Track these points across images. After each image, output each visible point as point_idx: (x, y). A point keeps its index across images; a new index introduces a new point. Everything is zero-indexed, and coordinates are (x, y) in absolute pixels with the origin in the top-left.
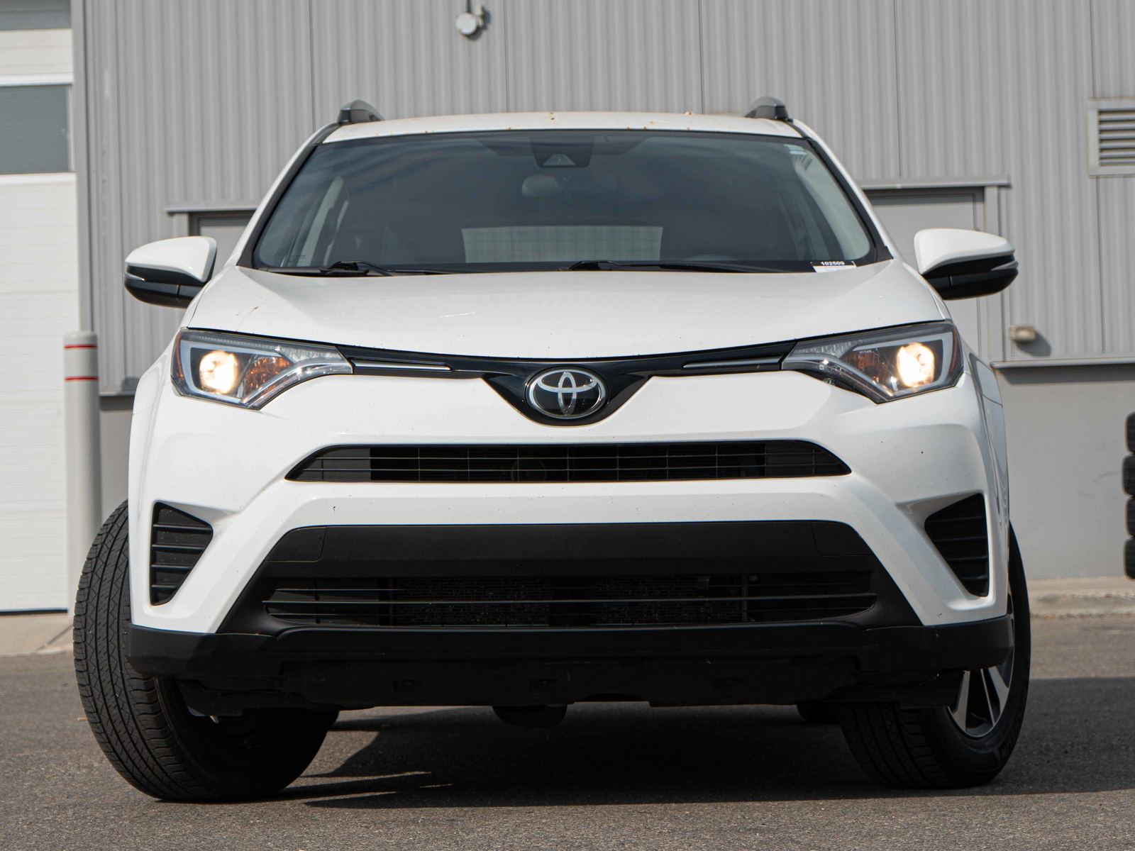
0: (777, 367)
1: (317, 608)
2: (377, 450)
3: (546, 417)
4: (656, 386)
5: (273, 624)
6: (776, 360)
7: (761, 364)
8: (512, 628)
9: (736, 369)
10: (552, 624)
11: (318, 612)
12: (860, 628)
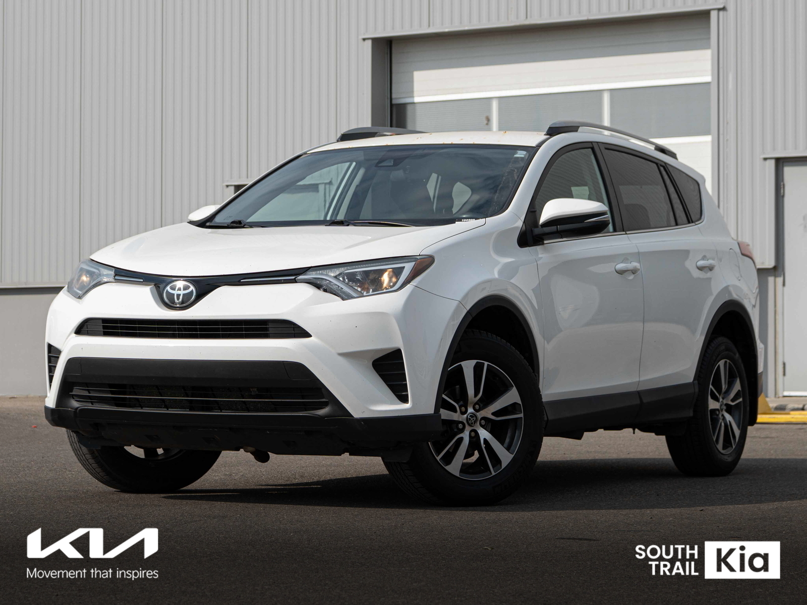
0: (295, 281)
1: (90, 397)
2: (105, 321)
3: (171, 306)
4: (223, 291)
5: (75, 404)
6: (293, 277)
7: (284, 280)
8: (171, 411)
9: (269, 282)
10: (191, 410)
11: (92, 399)
12: (321, 418)
